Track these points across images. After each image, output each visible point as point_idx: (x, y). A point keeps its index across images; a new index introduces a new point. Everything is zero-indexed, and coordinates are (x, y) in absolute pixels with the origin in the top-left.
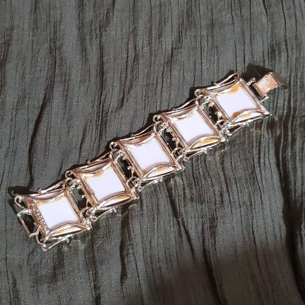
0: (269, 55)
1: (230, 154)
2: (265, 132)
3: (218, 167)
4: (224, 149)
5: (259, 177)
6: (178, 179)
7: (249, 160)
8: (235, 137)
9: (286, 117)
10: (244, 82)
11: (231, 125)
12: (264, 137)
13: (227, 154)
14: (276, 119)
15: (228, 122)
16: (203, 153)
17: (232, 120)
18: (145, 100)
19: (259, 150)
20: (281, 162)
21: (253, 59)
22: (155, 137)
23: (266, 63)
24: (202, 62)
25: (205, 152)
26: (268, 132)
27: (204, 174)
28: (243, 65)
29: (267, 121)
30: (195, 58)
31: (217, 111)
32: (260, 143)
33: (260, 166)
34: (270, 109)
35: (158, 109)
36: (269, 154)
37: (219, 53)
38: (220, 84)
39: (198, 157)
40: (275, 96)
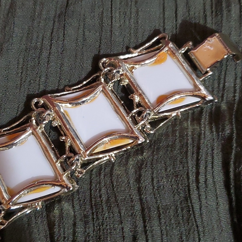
0: (212, 8)
1: (152, 164)
2: (207, 129)
3: (130, 187)
4: (142, 154)
5: (197, 207)
6: (66, 206)
7: (181, 176)
8: (159, 135)
9: (238, 105)
10: (175, 48)
11: (153, 115)
12: (204, 138)
13: (146, 164)
14: (224, 106)
15: (148, 112)
16: (109, 161)
17: (155, 108)
18: (22, 73)
19: (198, 160)
20: (232, 181)
21: (189, 13)
22: (33, 133)
23: (209, 19)
24: (112, 17)
25: (112, 160)
26: (211, 129)
27: (109, 198)
28: (174, 22)
29: (209, 111)
30: (102, 9)
31: (133, 92)
32: (199, 148)
33: (198, 188)
34: (213, 91)
35: (42, 88)
36: (212, 167)
37: (138, 3)
38: (139, 50)
39: (101, 167)
40: (221, 71)
